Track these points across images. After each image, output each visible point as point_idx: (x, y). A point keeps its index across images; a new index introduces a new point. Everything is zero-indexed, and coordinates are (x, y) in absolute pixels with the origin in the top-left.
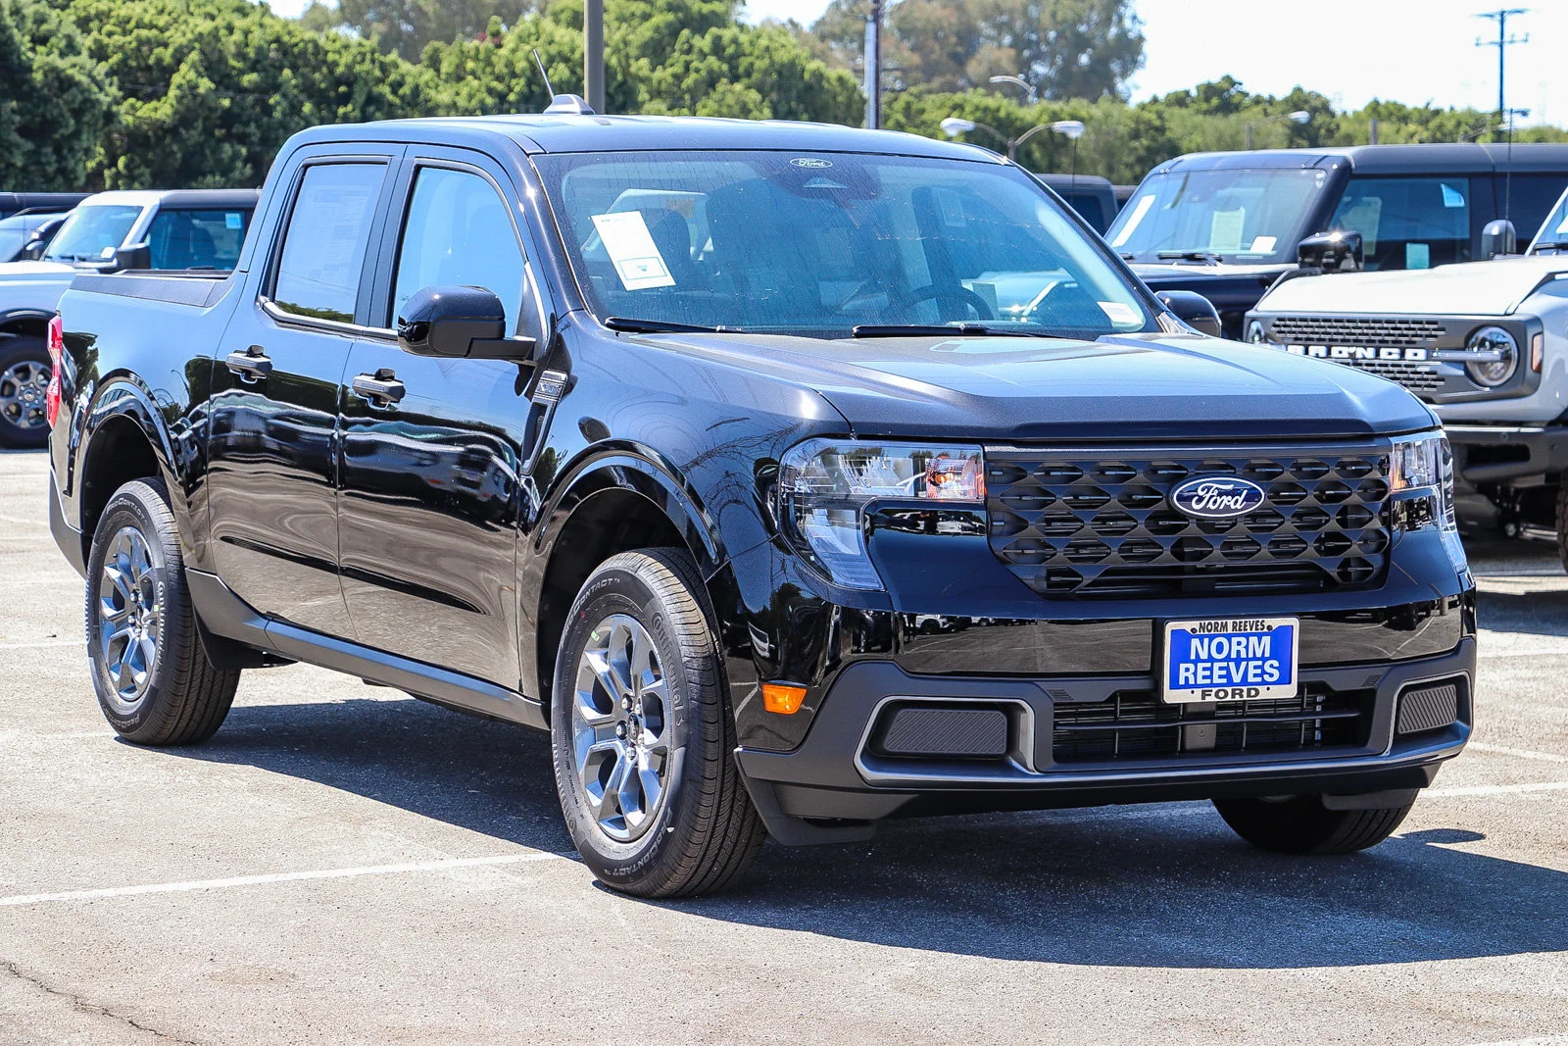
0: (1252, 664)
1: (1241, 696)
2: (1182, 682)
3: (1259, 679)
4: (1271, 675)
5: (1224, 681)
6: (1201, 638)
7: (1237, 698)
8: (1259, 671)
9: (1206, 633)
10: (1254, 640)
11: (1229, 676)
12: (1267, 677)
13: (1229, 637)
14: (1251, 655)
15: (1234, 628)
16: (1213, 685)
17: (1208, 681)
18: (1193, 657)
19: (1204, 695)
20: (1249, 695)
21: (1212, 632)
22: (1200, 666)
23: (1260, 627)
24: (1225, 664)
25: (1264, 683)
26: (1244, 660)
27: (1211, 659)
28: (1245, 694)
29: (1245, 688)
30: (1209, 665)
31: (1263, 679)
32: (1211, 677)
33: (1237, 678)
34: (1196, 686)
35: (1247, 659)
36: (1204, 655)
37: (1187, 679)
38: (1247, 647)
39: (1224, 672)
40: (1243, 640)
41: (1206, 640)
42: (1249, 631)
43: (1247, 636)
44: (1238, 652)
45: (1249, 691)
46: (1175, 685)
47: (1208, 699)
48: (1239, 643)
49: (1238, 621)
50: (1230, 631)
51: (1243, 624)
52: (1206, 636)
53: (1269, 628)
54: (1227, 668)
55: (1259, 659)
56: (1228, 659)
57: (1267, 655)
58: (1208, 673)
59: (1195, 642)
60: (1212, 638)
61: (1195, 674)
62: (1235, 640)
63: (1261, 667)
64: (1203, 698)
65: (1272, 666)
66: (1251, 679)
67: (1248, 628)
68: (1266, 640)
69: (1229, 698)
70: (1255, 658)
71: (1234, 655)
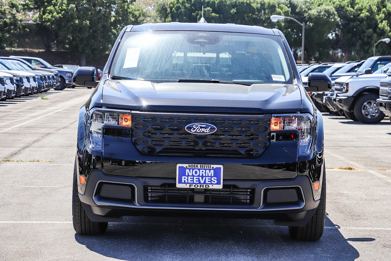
0: (207, 178)
1: (203, 187)
2: (183, 182)
3: (210, 183)
4: (214, 182)
5: (198, 182)
6: (190, 169)
7: (202, 187)
8: (210, 180)
9: (191, 168)
10: (208, 171)
11: (199, 181)
12: (212, 182)
13: (199, 170)
14: (207, 175)
15: (200, 167)
16: (193, 183)
17: (192, 182)
18: (187, 174)
19: (190, 186)
20: (206, 187)
21: (193, 168)
22: (189, 177)
23: (209, 167)
24: (198, 177)
25: (211, 184)
26: (204, 176)
27: (193, 176)
28: (204, 186)
29: (204, 185)
30: (192, 177)
31: (211, 182)
32: (193, 181)
33: (202, 182)
34: (188, 183)
35: (206, 176)
36: (191, 174)
37: (185, 181)
38: (205, 173)
39: (198, 180)
40: (204, 171)
41: (191, 170)
42: (206, 168)
43: (205, 170)
44: (202, 174)
45: (206, 186)
46: (180, 182)
47: (191, 187)
48: (203, 172)
49: (202, 165)
50: (199, 168)
51: (203, 166)
52: (191, 169)
53: (213, 168)
54: (199, 179)
55: (209, 177)
56: (199, 176)
57: (213, 175)
58: (192, 180)
59: (187, 170)
60: (193, 170)
61: (188, 180)
62: (201, 171)
63: (211, 179)
64: (190, 187)
65: (214, 179)
66: (207, 182)
67: (205, 167)
68: (212, 171)
69: (199, 187)
70: (208, 176)
71: (201, 175)
